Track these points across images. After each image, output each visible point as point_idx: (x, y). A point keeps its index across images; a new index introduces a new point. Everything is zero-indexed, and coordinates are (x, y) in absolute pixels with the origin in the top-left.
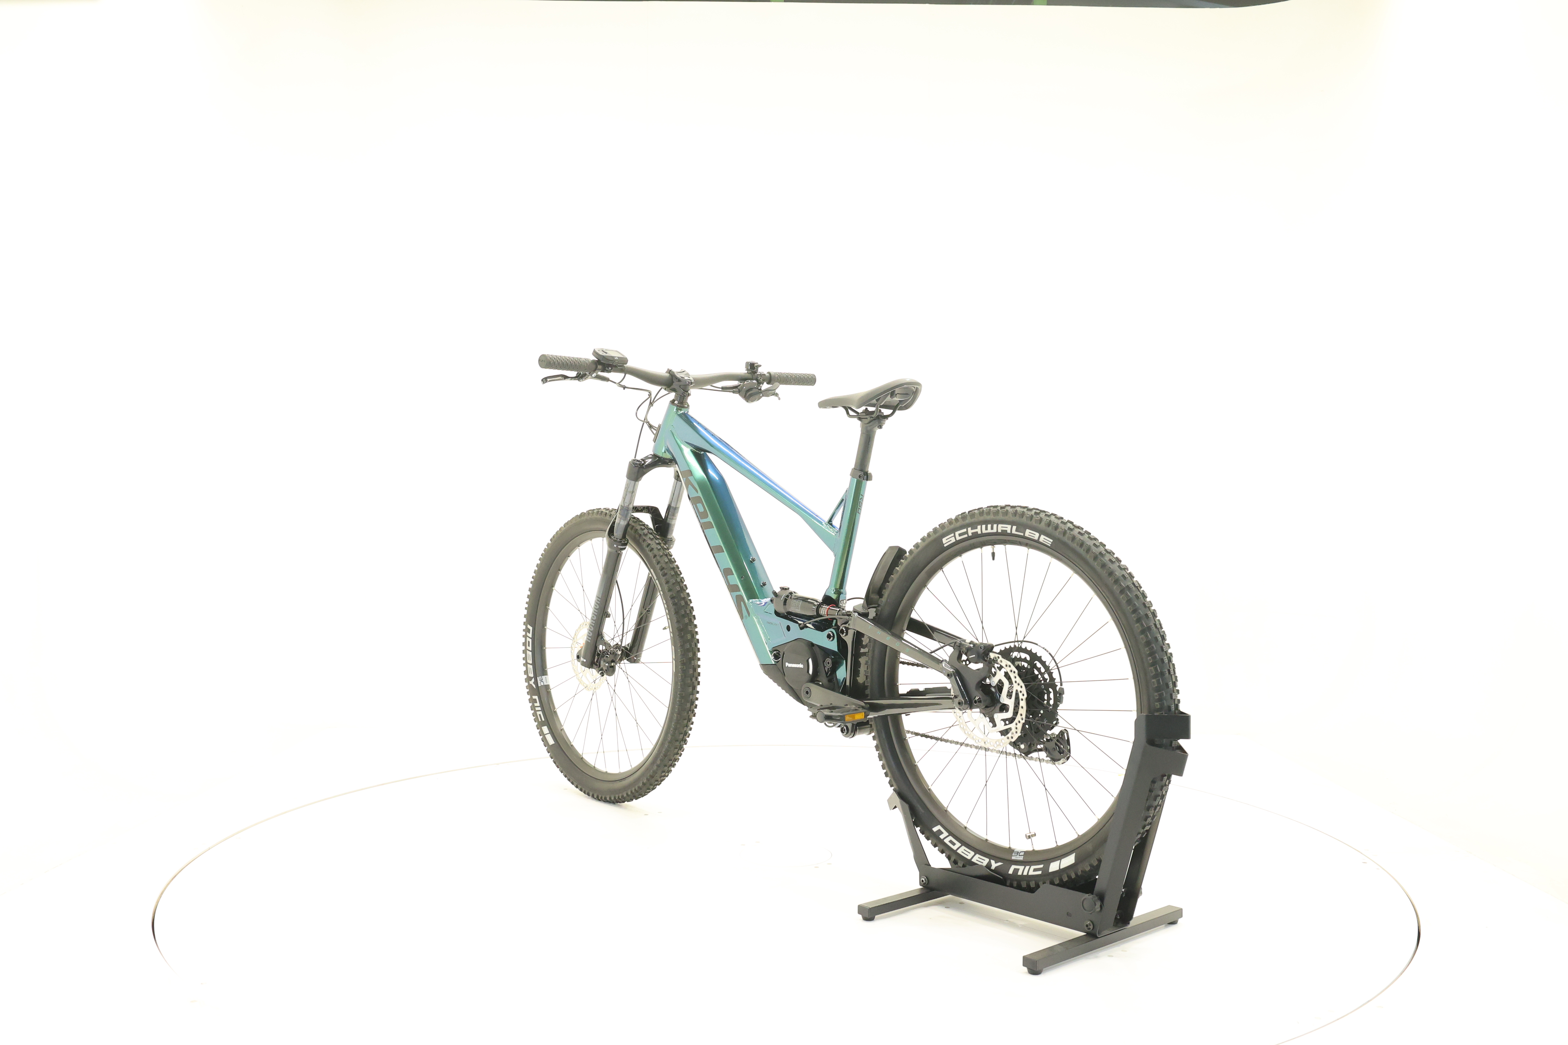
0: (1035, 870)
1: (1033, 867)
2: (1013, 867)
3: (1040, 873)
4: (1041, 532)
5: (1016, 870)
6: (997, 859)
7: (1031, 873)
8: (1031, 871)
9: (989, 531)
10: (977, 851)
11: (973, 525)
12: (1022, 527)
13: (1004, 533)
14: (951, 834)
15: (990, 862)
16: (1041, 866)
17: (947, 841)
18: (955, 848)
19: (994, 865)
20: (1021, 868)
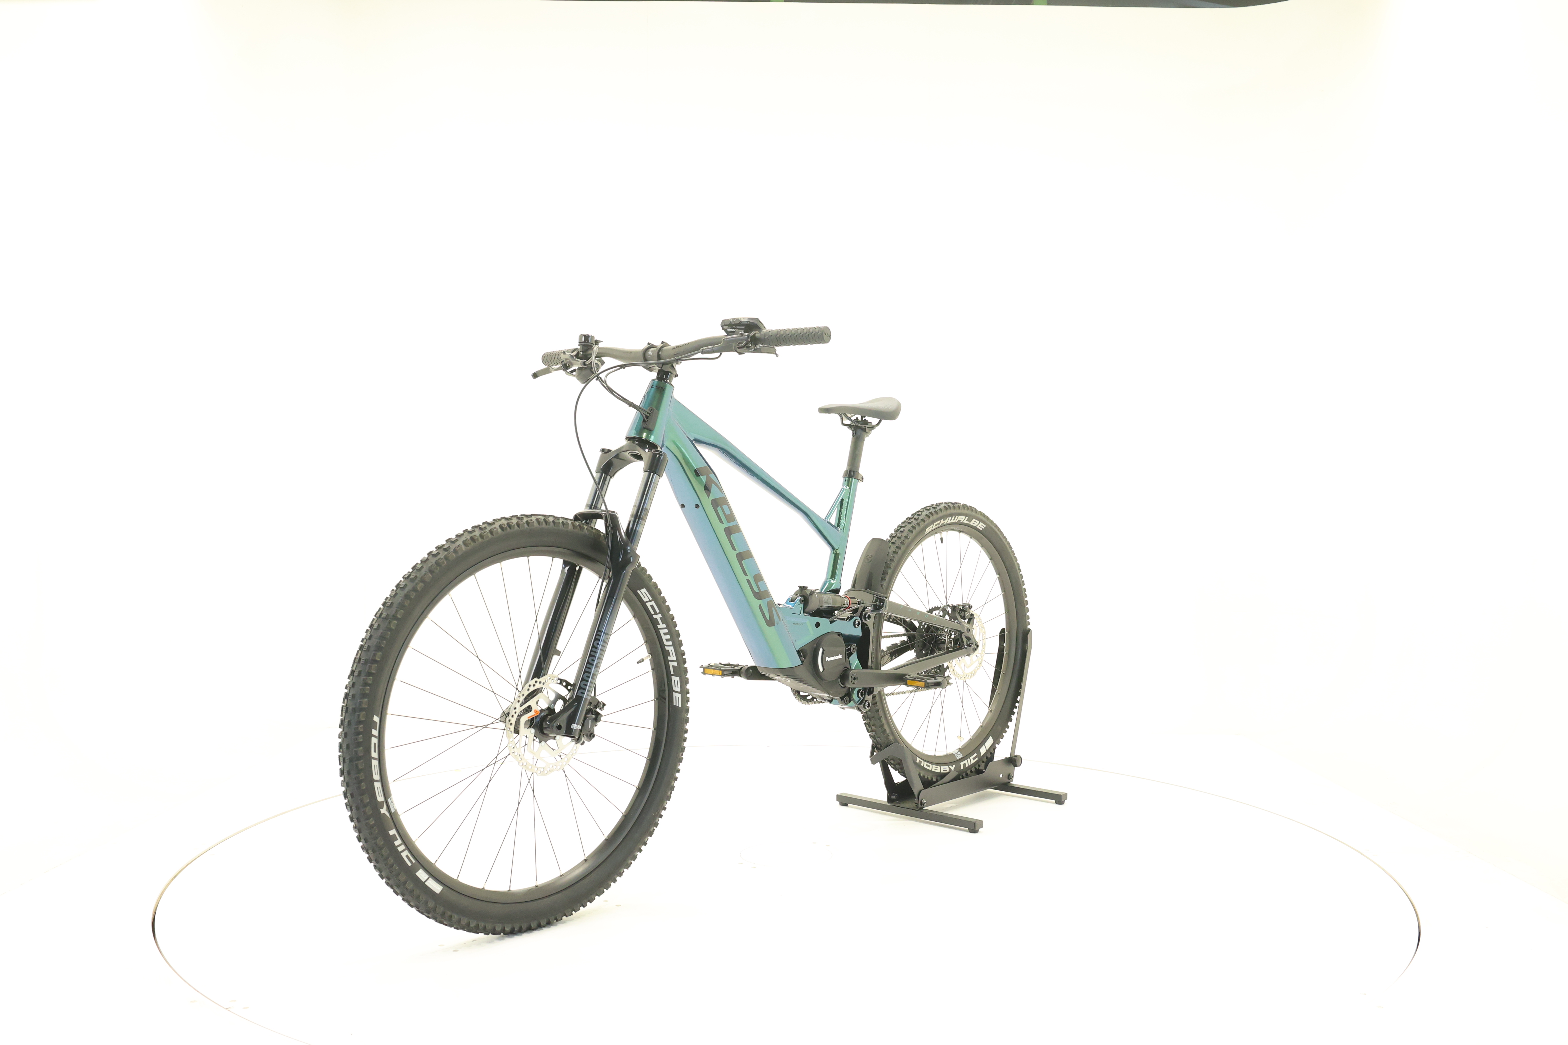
0: (974, 759)
1: (972, 758)
2: (962, 764)
3: (977, 759)
4: (981, 521)
5: (964, 765)
6: (951, 763)
7: (973, 762)
8: (971, 761)
9: (952, 521)
10: (940, 764)
11: (944, 518)
12: (970, 518)
13: (959, 523)
14: (925, 761)
15: (949, 768)
16: (976, 755)
17: (925, 766)
18: (930, 769)
19: (952, 768)
20: (965, 762)
